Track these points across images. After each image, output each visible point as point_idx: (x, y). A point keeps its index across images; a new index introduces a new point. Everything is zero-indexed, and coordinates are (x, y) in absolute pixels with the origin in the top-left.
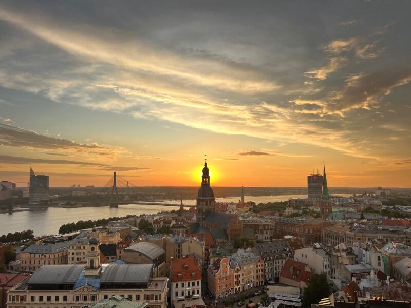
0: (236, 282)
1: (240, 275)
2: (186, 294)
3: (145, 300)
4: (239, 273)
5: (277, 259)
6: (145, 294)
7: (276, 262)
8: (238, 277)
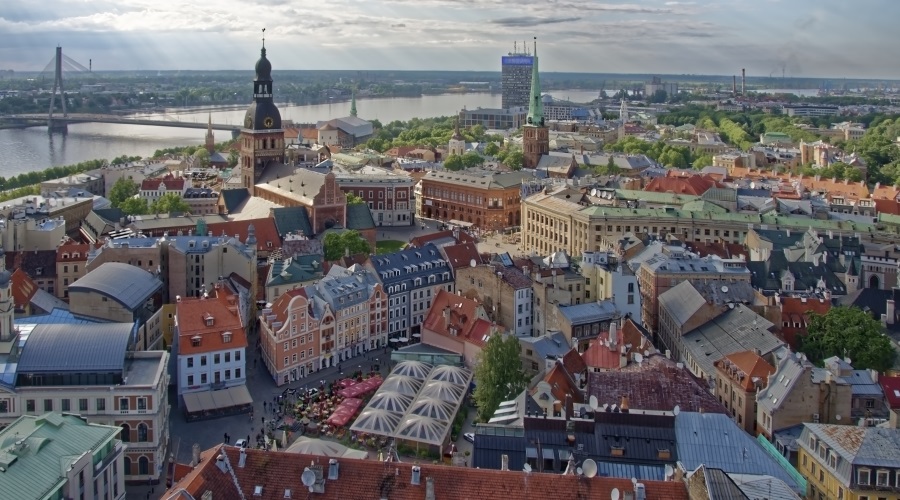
0: (323, 345)
1: (332, 329)
2: (211, 379)
3: (116, 408)
4: (332, 324)
5: (418, 287)
6: (116, 398)
7: (415, 294)
8: (327, 334)
